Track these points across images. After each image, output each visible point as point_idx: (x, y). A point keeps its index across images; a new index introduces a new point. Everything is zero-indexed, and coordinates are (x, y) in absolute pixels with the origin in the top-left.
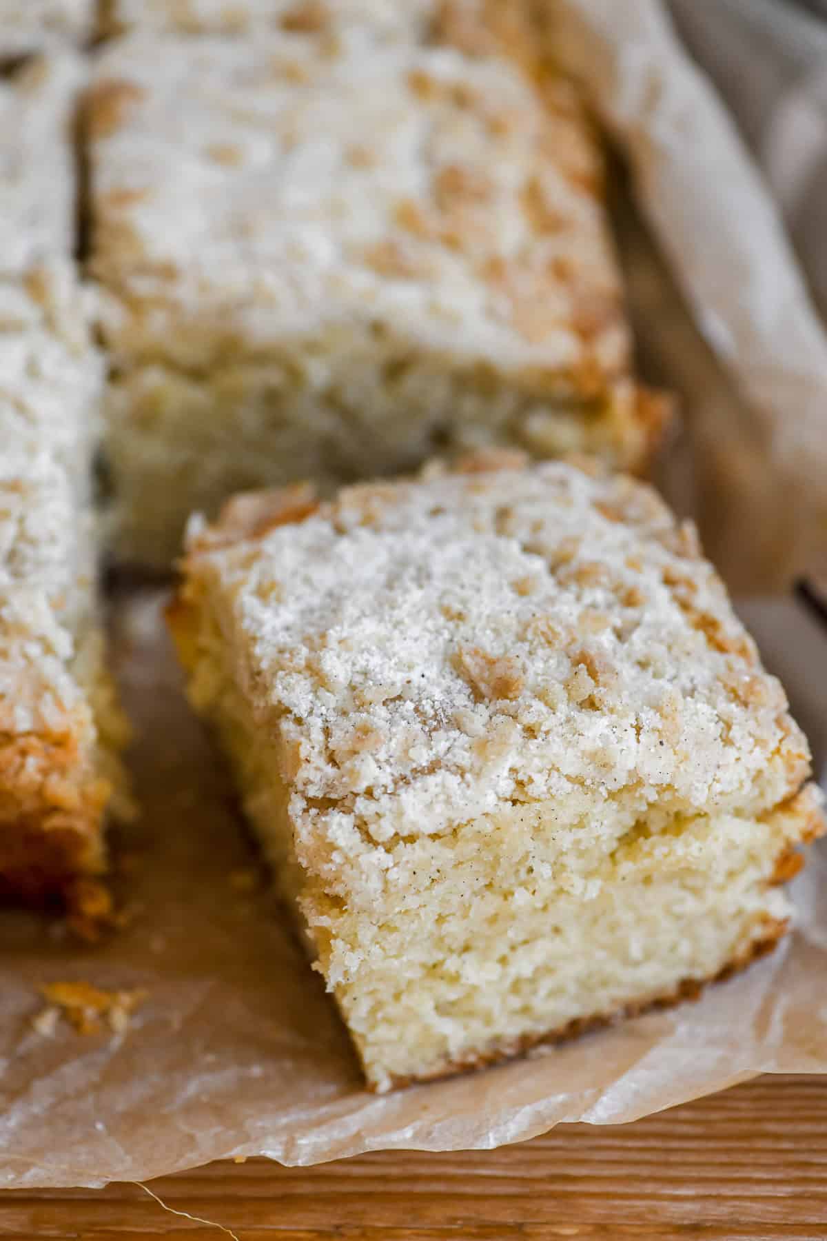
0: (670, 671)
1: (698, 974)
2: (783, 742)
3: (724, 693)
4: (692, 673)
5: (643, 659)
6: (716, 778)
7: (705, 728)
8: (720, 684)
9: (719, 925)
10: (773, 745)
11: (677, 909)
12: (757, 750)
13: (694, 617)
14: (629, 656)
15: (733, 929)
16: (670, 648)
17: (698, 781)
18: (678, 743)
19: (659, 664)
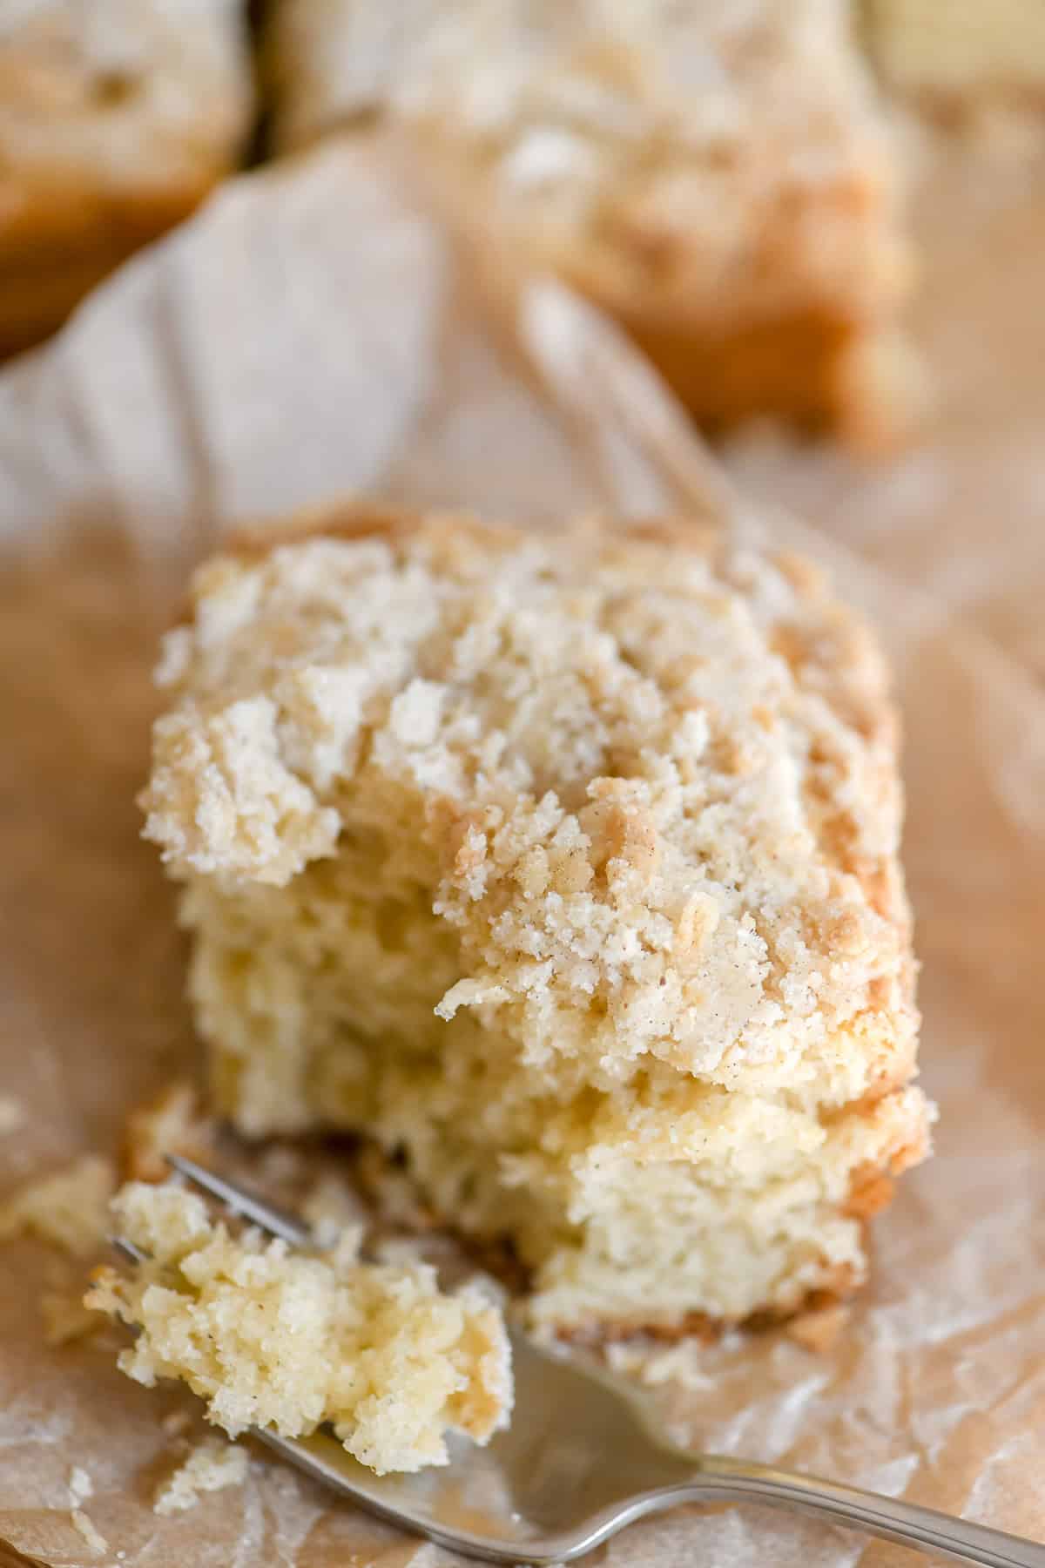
0: (734, 875)
1: (715, 1308)
2: (862, 1017)
3: (798, 925)
4: (767, 886)
5: (704, 849)
6: (742, 1039)
7: (741, 966)
8: (798, 912)
9: (753, 1247)
10: (843, 1015)
11: (681, 1207)
12: (818, 1016)
13: (827, 813)
14: (687, 838)
15: (775, 1260)
16: (752, 842)
17: (711, 1038)
18: (692, 977)
19: (721, 861)
